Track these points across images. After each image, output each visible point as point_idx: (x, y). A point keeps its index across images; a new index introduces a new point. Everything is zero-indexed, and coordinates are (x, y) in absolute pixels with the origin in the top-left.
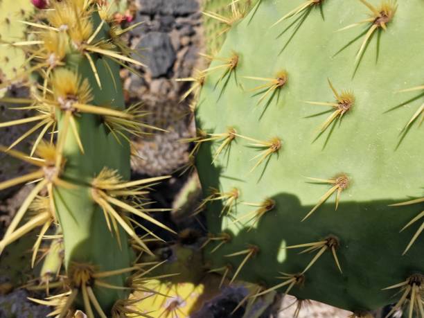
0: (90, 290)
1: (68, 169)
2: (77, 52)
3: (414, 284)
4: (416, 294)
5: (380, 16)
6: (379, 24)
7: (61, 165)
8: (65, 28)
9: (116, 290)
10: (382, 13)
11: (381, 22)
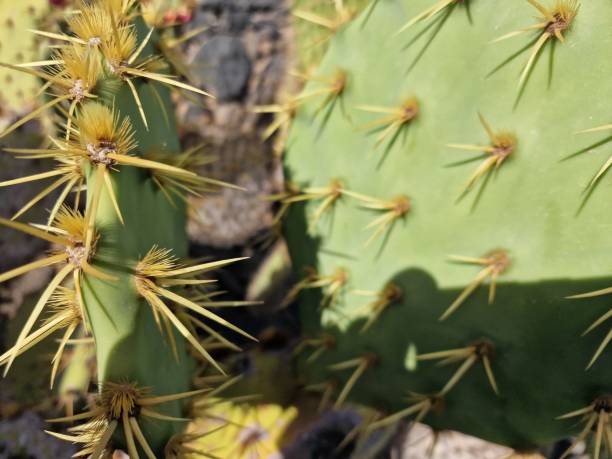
0: (134, 421)
1: (102, 249)
2: (114, 77)
3: (603, 411)
4: (605, 424)
5: (554, 20)
6: (553, 32)
7: (92, 243)
8: (96, 41)
9: (171, 422)
10: (557, 15)
11: (556, 29)
